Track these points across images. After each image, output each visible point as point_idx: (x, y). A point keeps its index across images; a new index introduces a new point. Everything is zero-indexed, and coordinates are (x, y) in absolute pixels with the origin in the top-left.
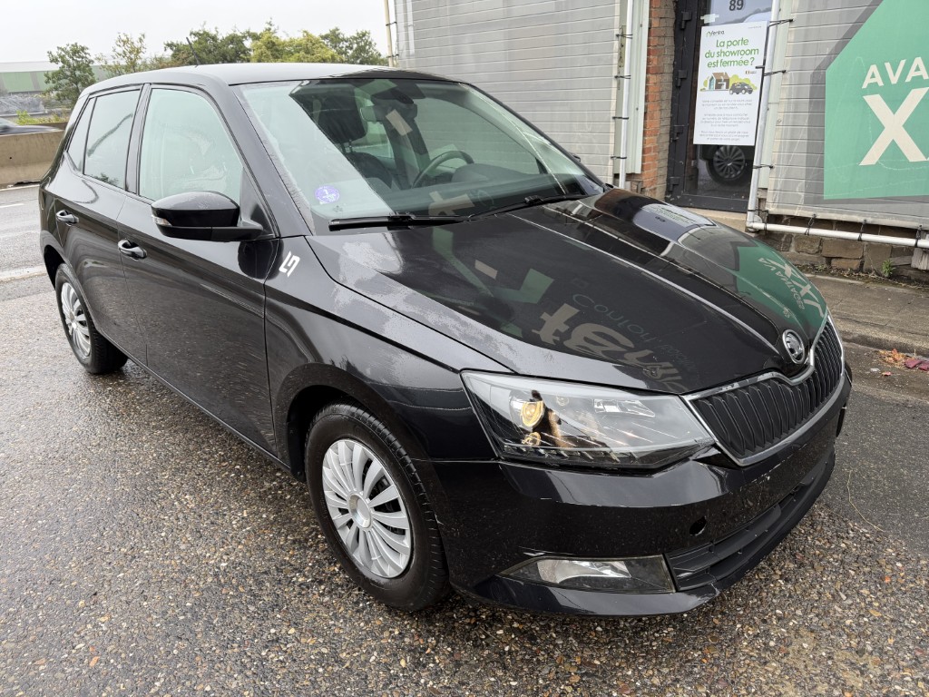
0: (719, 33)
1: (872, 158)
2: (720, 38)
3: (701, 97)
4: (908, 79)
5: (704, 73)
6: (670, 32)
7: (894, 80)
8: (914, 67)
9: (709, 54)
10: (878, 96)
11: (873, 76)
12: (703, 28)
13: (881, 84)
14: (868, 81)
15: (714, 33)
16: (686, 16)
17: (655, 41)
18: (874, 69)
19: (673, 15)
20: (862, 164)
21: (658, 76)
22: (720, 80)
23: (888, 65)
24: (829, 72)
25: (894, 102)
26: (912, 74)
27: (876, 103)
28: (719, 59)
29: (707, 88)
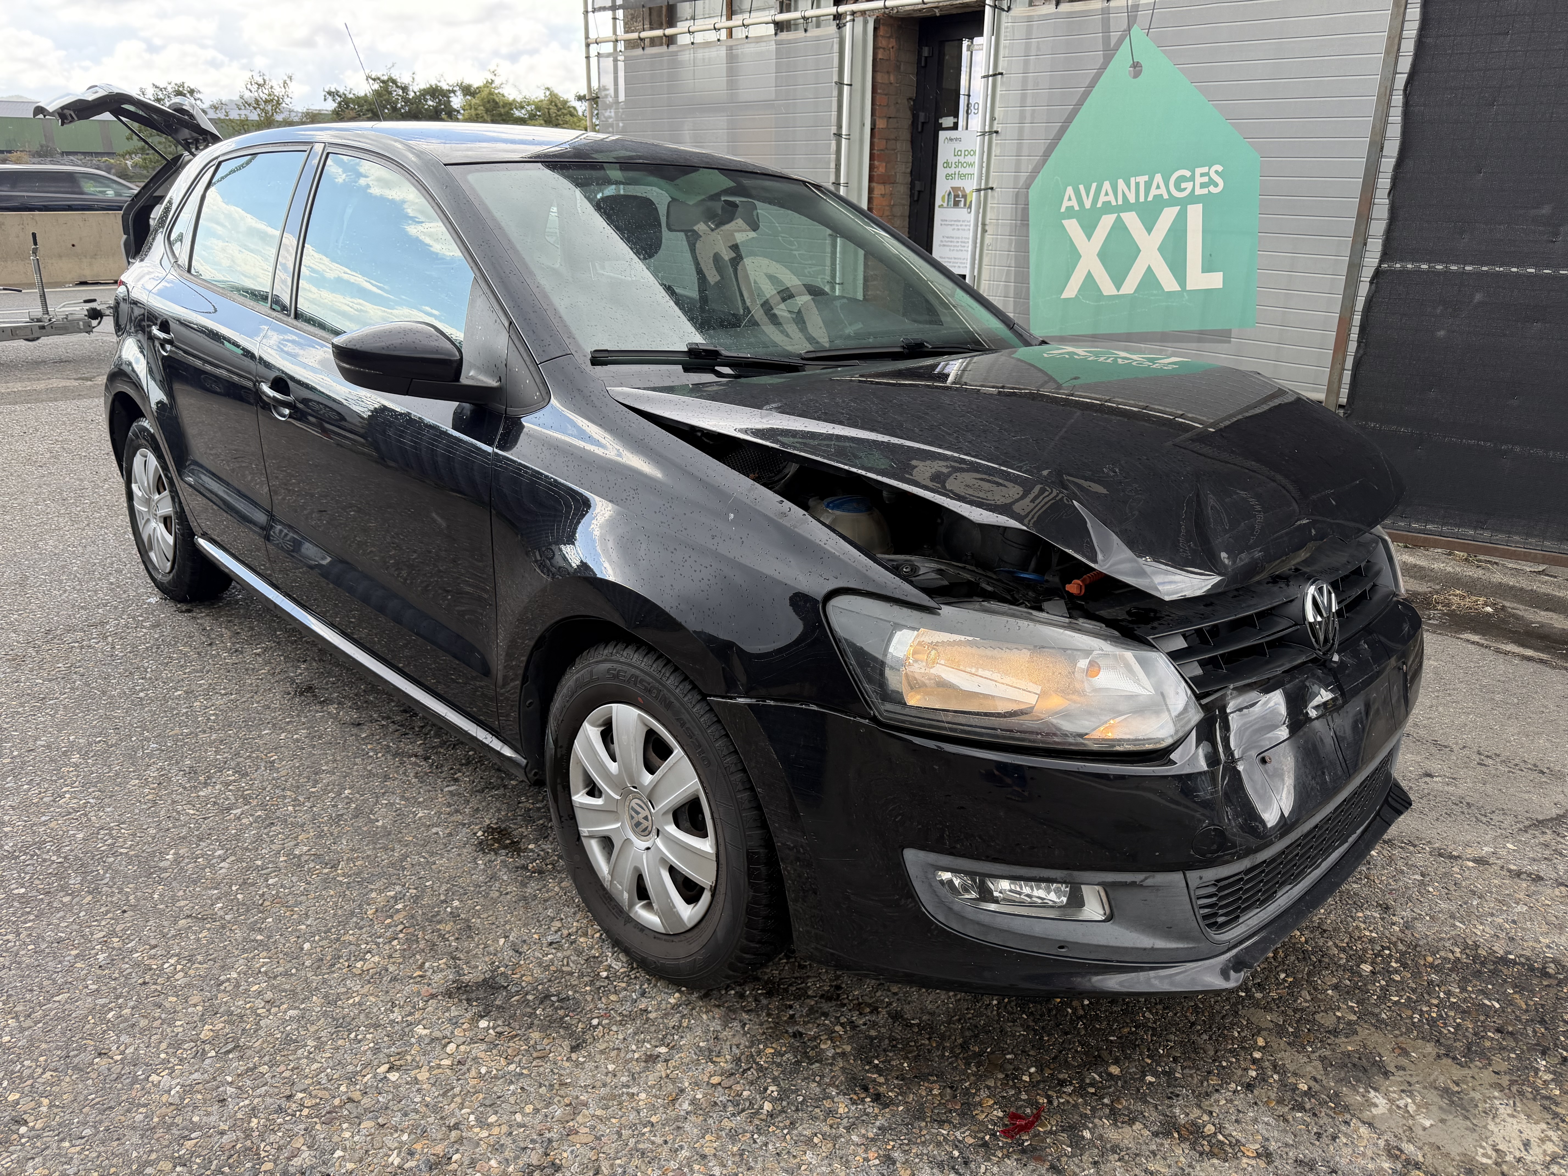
0: (956, 139)
1: (1071, 291)
2: (958, 146)
3: (940, 215)
4: (1099, 205)
5: (943, 187)
6: (906, 135)
7: (1088, 204)
8: (1103, 192)
9: (947, 165)
10: (1074, 220)
11: (1069, 201)
12: (941, 133)
13: (1077, 208)
14: (1066, 204)
15: (951, 140)
16: (922, 117)
17: (880, 144)
18: (1070, 191)
19: (909, 114)
20: (1064, 296)
21: (887, 186)
22: (956, 196)
23: (1081, 187)
24: (1033, 193)
25: (1089, 230)
26: (1102, 199)
27: (1072, 227)
28: (957, 170)
29: (945, 205)
